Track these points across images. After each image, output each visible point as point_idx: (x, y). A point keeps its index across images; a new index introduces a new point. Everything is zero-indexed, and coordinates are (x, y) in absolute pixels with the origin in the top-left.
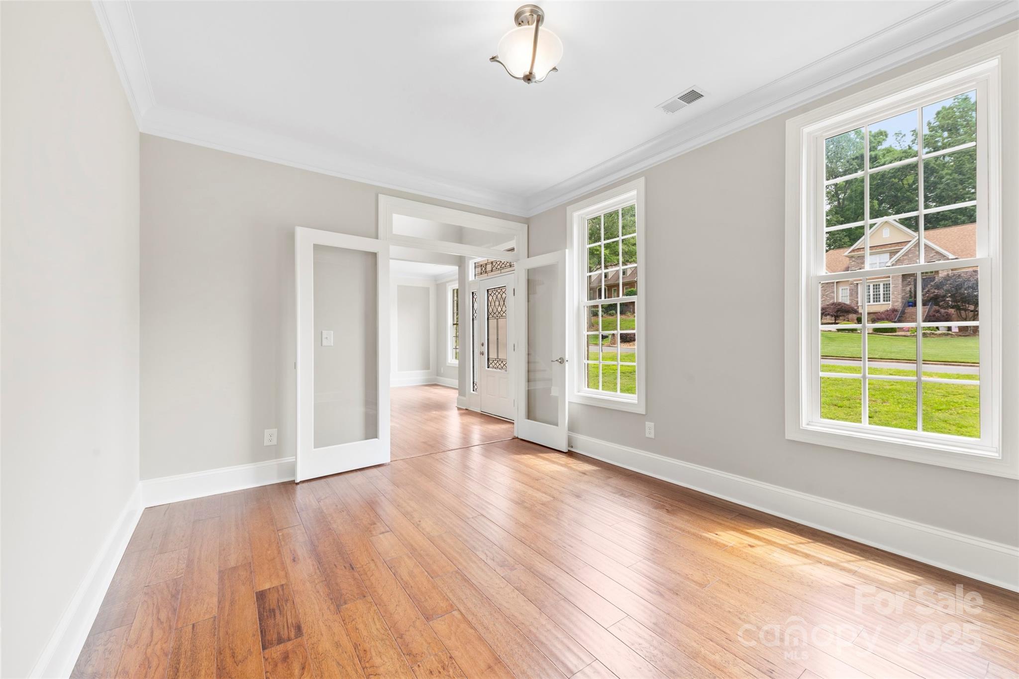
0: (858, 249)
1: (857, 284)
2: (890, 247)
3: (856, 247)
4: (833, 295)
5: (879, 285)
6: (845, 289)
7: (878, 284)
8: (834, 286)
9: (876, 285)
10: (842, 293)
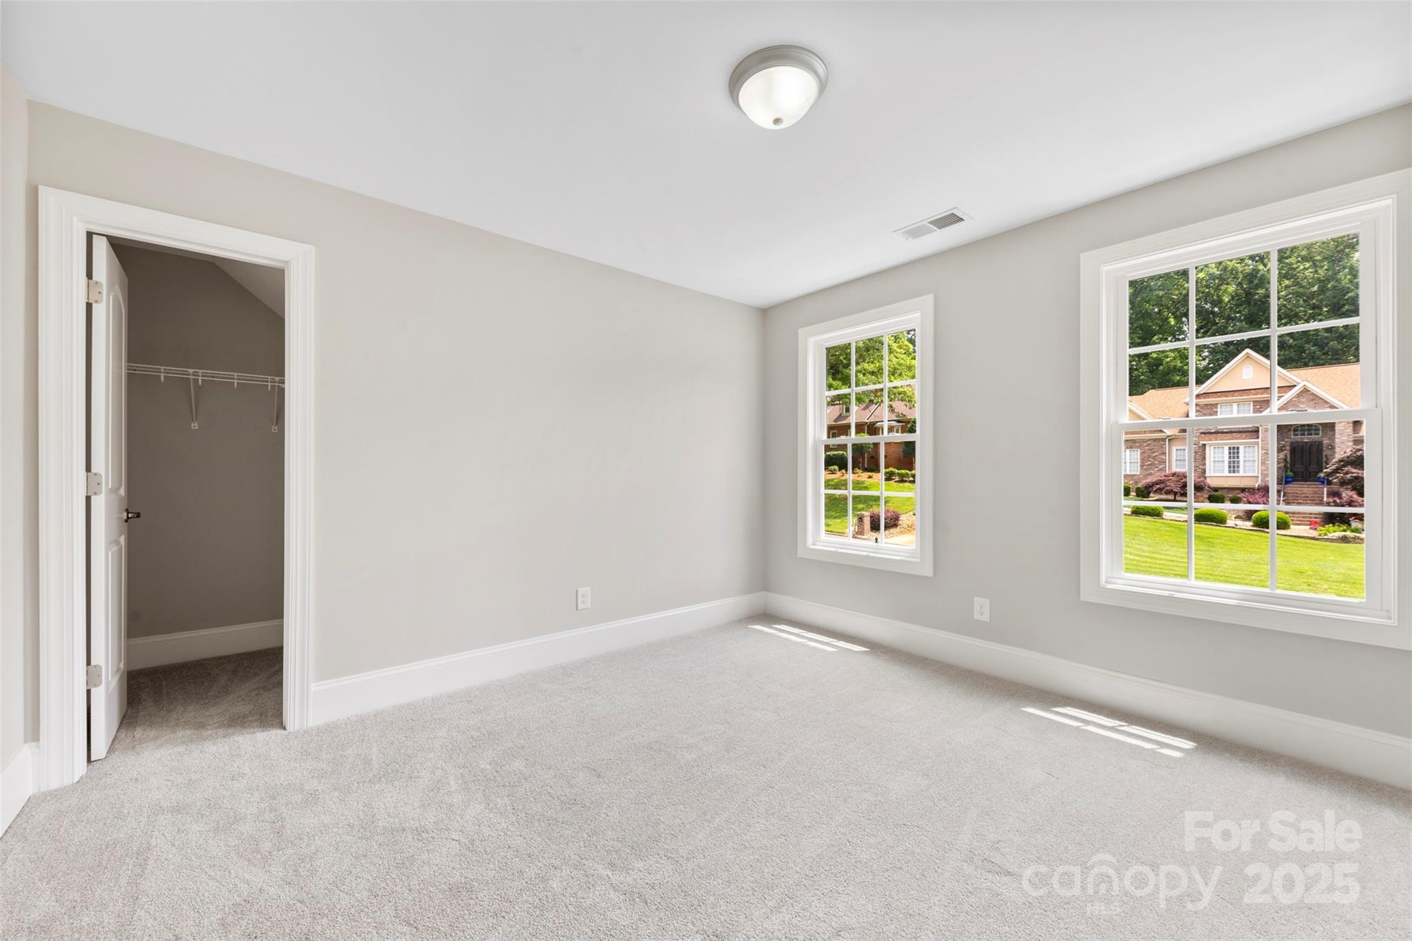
0: (1204, 393)
1: (1204, 445)
2: (1255, 395)
3: (1202, 391)
4: (1164, 457)
5: (1238, 448)
6: (1181, 450)
7: (1236, 446)
8: (1165, 444)
9: (1234, 448)
10: (1177, 455)
